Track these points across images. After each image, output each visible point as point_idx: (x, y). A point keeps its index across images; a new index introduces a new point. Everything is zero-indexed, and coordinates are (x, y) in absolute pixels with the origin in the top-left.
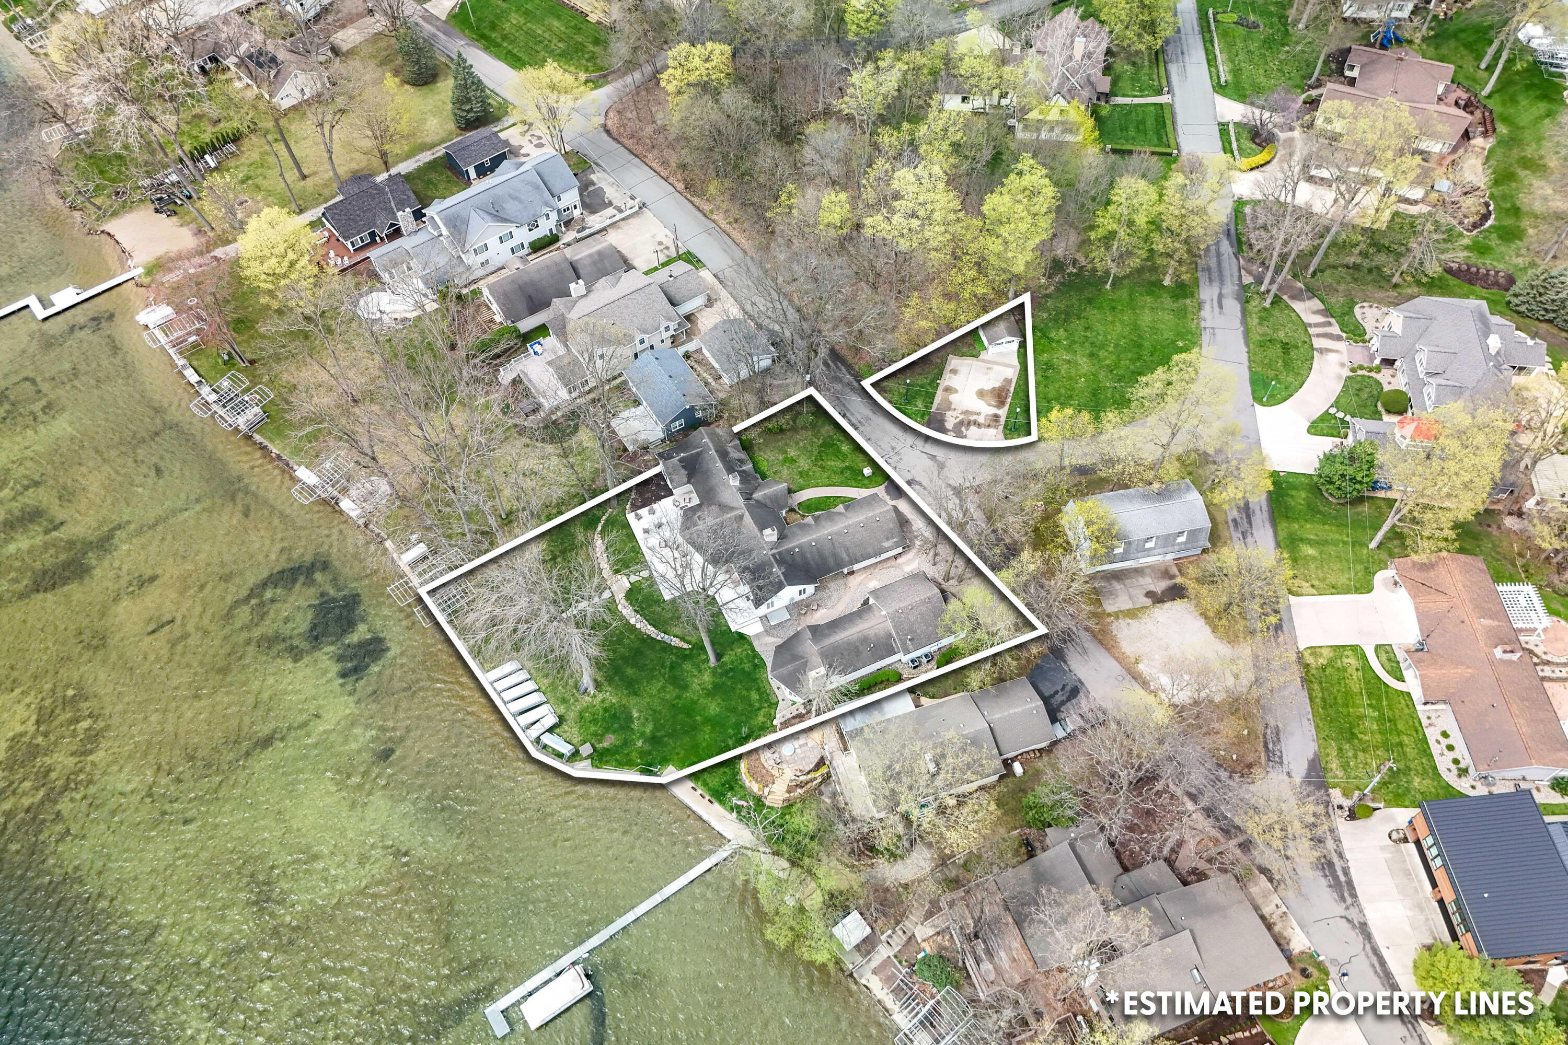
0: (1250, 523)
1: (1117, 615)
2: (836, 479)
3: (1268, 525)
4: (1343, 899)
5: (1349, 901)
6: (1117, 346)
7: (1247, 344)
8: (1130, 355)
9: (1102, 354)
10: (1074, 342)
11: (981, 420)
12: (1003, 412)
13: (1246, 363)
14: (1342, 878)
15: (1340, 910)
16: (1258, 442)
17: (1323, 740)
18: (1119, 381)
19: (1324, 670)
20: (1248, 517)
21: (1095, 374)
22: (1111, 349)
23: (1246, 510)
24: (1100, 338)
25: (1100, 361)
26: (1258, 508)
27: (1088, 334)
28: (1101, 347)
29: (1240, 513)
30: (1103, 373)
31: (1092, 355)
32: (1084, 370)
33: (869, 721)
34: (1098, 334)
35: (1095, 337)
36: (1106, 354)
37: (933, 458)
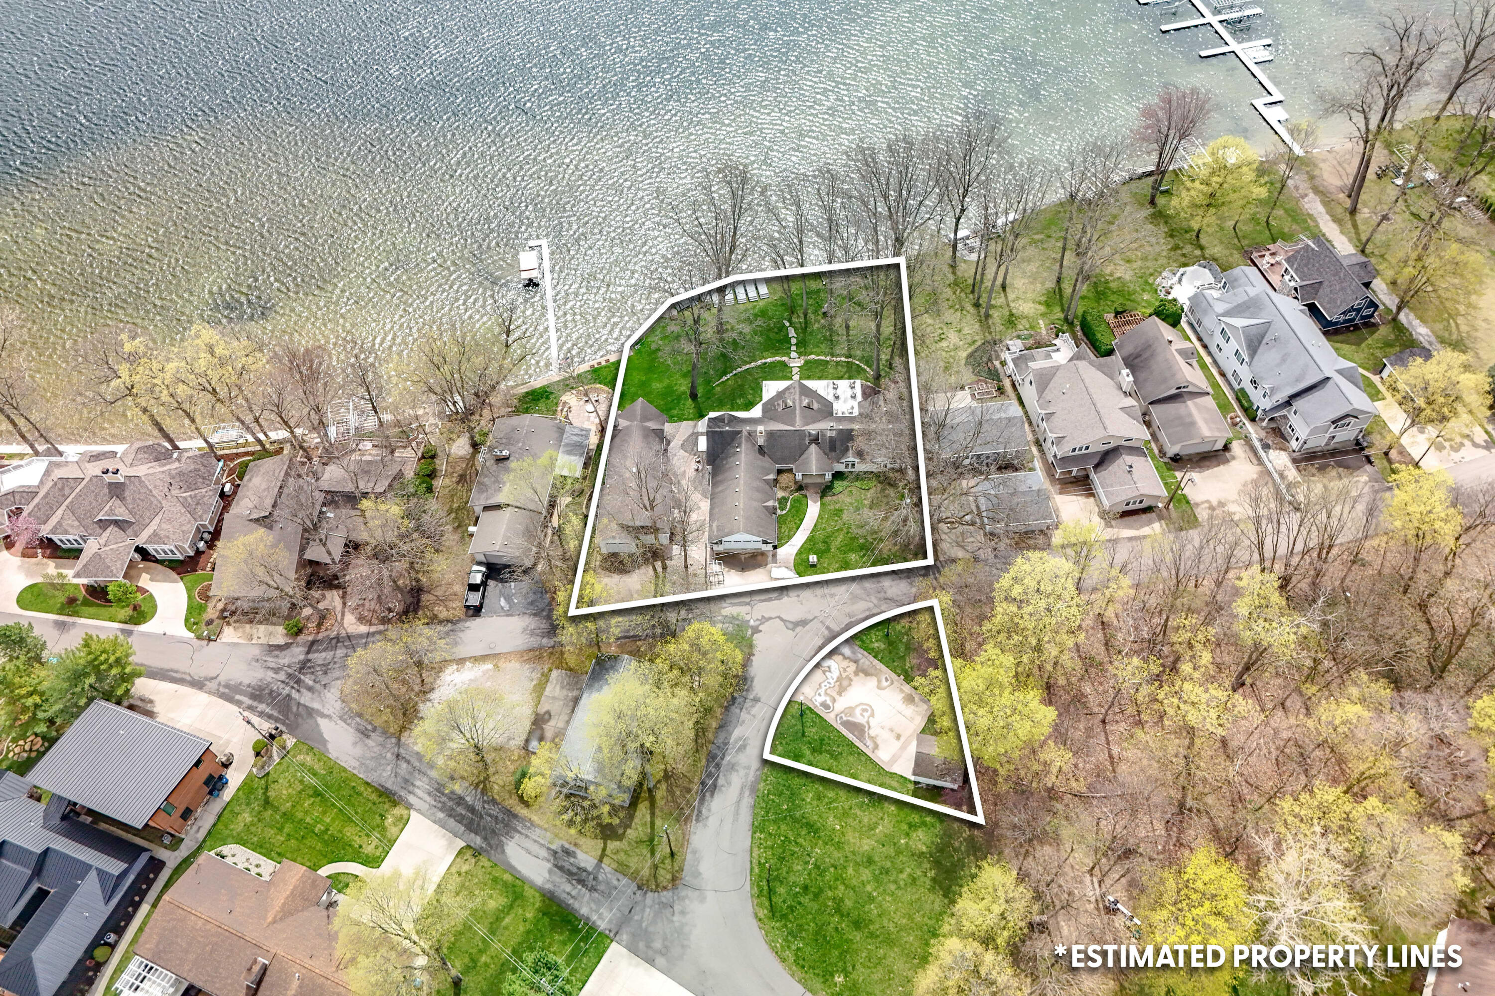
0: (561, 868)
2: (820, 535)
3: (548, 886)
4: (227, 686)
5: (222, 690)
6: (871, 899)
8: (849, 903)
9: (866, 874)
10: (899, 852)
14: (238, 697)
15: (222, 678)
16: (651, 962)
17: (332, 767)
18: (817, 867)
19: (381, 816)
20: (570, 873)
21: (839, 846)
22: (869, 888)
23: (578, 876)
24: (893, 887)
25: (857, 864)
26: (574, 893)
27: (904, 876)
28: (877, 879)
29: (579, 868)
30: (836, 854)
31: (870, 861)
32: (851, 837)
33: (565, 441)
34: (899, 888)
35: (895, 882)
36: (864, 878)
37: (803, 623)
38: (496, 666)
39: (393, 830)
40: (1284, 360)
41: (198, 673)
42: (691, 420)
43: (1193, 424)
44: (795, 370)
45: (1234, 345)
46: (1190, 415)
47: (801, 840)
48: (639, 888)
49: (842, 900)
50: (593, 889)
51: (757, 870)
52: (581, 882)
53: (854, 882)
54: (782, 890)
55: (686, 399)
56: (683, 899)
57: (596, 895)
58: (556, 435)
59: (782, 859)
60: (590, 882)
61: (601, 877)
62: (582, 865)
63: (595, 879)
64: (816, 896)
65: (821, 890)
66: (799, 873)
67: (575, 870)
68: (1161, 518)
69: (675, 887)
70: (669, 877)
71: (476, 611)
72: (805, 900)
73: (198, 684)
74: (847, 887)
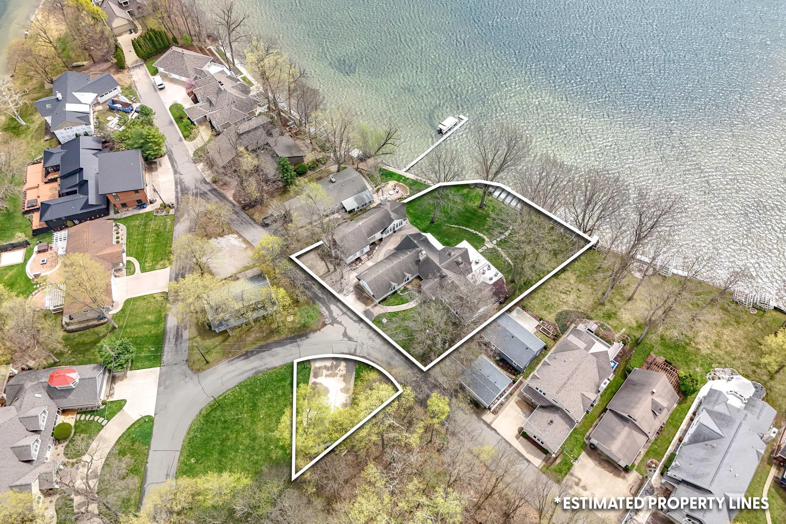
0: (178, 329)
2: (401, 316)
3: (168, 330)
4: (181, 180)
5: (178, 180)
6: (236, 451)
7: (146, 470)
8: (229, 443)
9: (247, 442)
10: (265, 448)
11: (325, 372)
12: (312, 380)
13: (151, 453)
14: (179, 186)
15: (182, 176)
16: (159, 385)
17: (171, 231)
18: (238, 420)
19: (162, 259)
20: (177, 333)
21: (253, 422)
22: (241, 447)
23: (178, 336)
24: (248, 456)
25: (249, 435)
26: (171, 340)
27: (256, 457)
28: (247, 448)
29: (182, 335)
30: (248, 424)
31: (254, 439)
32: (260, 425)
33: (360, 194)
34: (249, 459)
35: (251, 456)
36: (245, 442)
37: (350, 339)
38: (246, 248)
39: (159, 266)
41: (179, 169)
44: (484, 248)
47: (246, 406)
48: (187, 361)
49: (229, 439)
50: (176, 344)
51: (221, 398)
52: (177, 340)
53: (240, 439)
54: (218, 413)
55: (429, 220)
56: (191, 378)
57: (175, 348)
58: (360, 189)
59: (232, 404)
60: (178, 343)
61: (183, 345)
62: (184, 335)
63: (181, 343)
64: (224, 428)
65: (228, 428)
66: (230, 415)
67: (180, 334)
69: (195, 373)
70: (198, 367)
71: (265, 225)
72: (220, 425)
73: (175, 172)
74: (236, 437)
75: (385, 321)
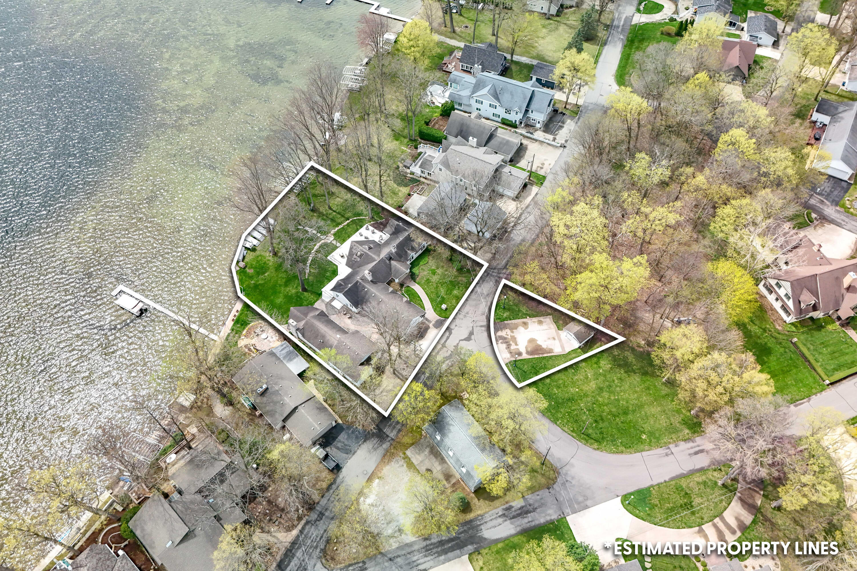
0: (514, 517)
1: (406, 458)
2: (433, 296)
3: (519, 529)
6: (618, 400)
7: (672, 479)
8: (614, 410)
9: (606, 395)
10: (605, 376)
11: (513, 347)
12: (525, 356)
13: (655, 482)
16: (587, 507)
18: (589, 410)
20: (519, 515)
21: (586, 395)
22: (612, 398)
23: (523, 512)
24: (618, 389)
25: (599, 394)
26: (530, 519)
27: (616, 381)
28: (610, 392)
29: (520, 509)
30: (589, 399)
31: (601, 389)
32: (585, 388)
33: (281, 358)
34: (620, 387)
35: (617, 386)
36: (607, 396)
37: (471, 333)
38: (379, 477)
40: (512, 95)
42: (317, 300)
43: (508, 141)
44: (334, 242)
45: (486, 103)
46: (504, 139)
47: (573, 408)
48: (549, 488)
49: (610, 411)
50: (534, 510)
51: (574, 435)
52: (528, 512)
53: (606, 401)
54: (590, 431)
55: (303, 294)
56: (566, 474)
57: (538, 510)
58: (274, 359)
59: (576, 422)
60: (531, 508)
61: (531, 502)
62: (519, 506)
63: (530, 505)
64: (602, 419)
65: (601, 416)
66: (587, 419)
67: (519, 512)
68: (532, 185)
69: (559, 473)
70: (552, 472)
71: (338, 468)
72: (601, 425)
74: (606, 405)
75: (444, 306)
